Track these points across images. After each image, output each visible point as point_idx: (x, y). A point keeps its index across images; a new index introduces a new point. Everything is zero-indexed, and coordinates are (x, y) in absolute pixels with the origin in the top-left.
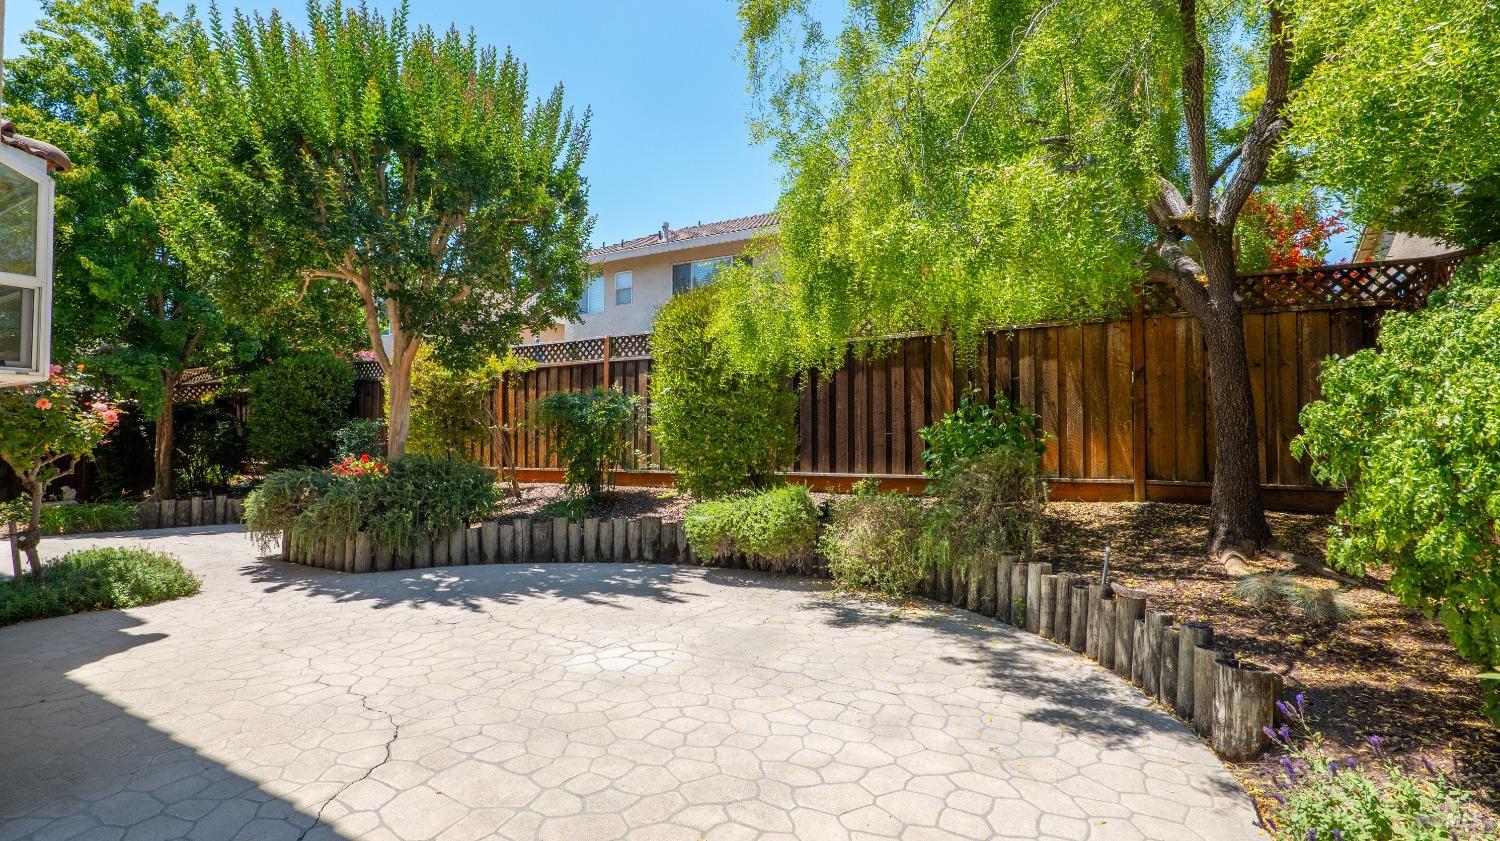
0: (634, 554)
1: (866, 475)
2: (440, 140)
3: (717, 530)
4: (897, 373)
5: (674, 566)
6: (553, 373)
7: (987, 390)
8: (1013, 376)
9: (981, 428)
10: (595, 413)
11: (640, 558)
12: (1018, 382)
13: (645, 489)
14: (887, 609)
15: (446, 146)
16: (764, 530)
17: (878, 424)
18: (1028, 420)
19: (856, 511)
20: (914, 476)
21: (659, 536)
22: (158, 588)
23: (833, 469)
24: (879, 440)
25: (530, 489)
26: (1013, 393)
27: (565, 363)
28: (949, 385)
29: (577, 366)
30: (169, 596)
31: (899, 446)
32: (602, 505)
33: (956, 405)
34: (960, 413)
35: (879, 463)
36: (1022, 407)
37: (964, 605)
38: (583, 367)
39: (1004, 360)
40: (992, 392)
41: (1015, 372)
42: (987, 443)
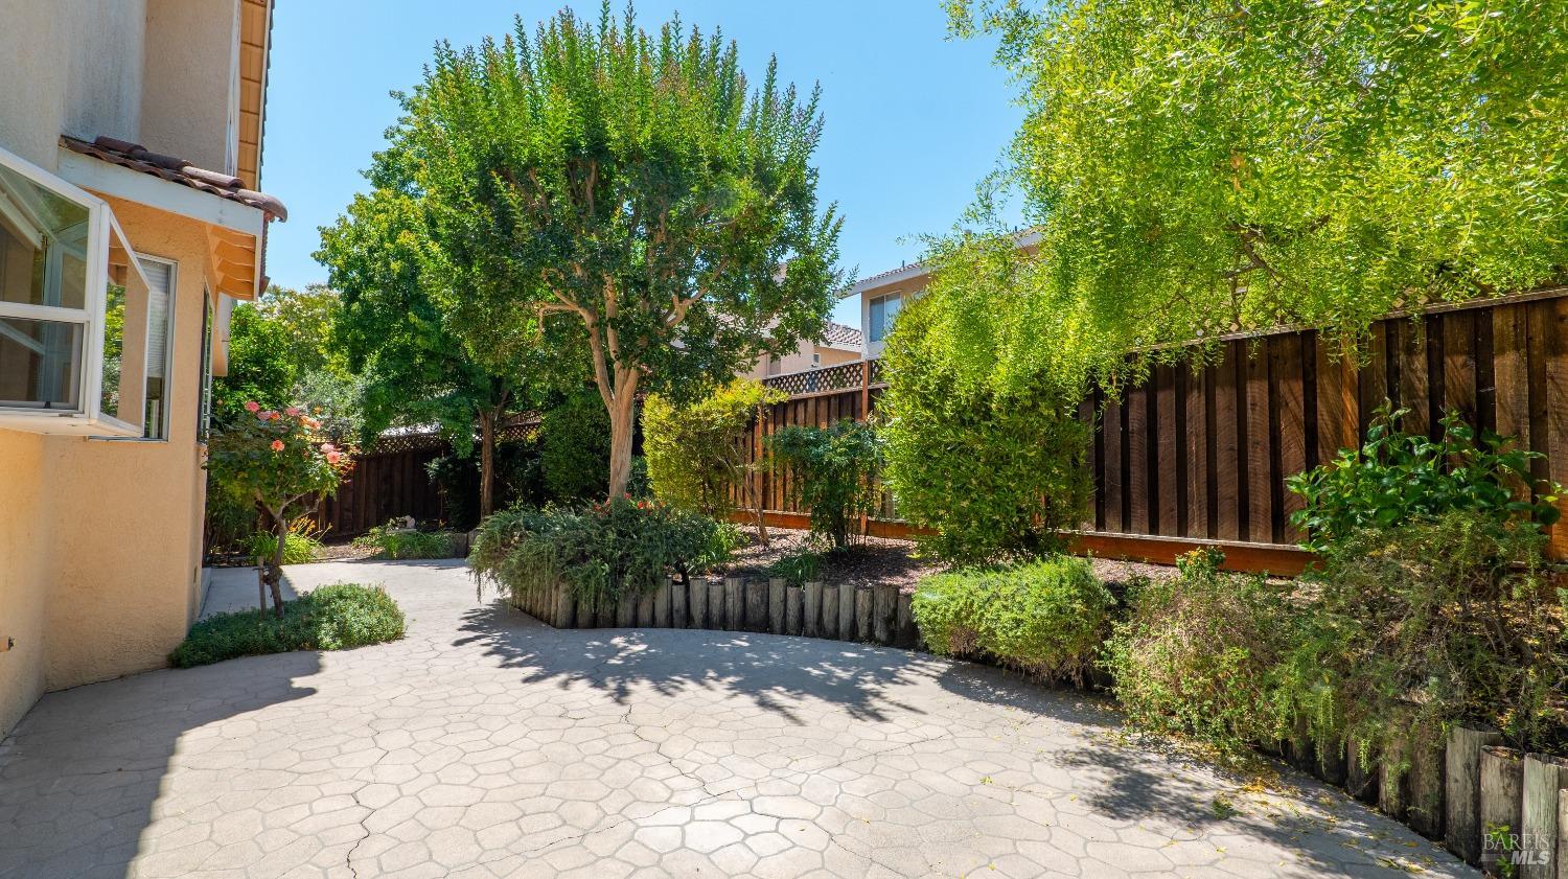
0: (863, 631)
1: (1205, 541)
2: (626, 138)
3: (950, 616)
4: (1256, 391)
5: (910, 654)
6: (811, 404)
7: (1425, 412)
8: (1480, 384)
9: (1411, 476)
10: (834, 451)
11: (871, 638)
12: (1491, 397)
13: (903, 543)
14: (1209, 784)
15: (635, 145)
16: (1018, 622)
17: (1225, 465)
18: (1515, 463)
19: (1168, 605)
20: (1287, 547)
21: (895, 610)
22: (360, 631)
23: (1154, 529)
24: (1227, 489)
25: (781, 537)
26: (1480, 414)
27: (822, 393)
28: (1350, 404)
29: (835, 396)
30: (371, 640)
31: (1261, 499)
32: (846, 562)
33: (1363, 438)
34: (1368, 450)
35: (1228, 523)
36: (1501, 440)
37: (1371, 797)
38: (840, 396)
39: (1460, 360)
40: (1435, 414)
41: (1484, 378)
42: (1425, 501)
